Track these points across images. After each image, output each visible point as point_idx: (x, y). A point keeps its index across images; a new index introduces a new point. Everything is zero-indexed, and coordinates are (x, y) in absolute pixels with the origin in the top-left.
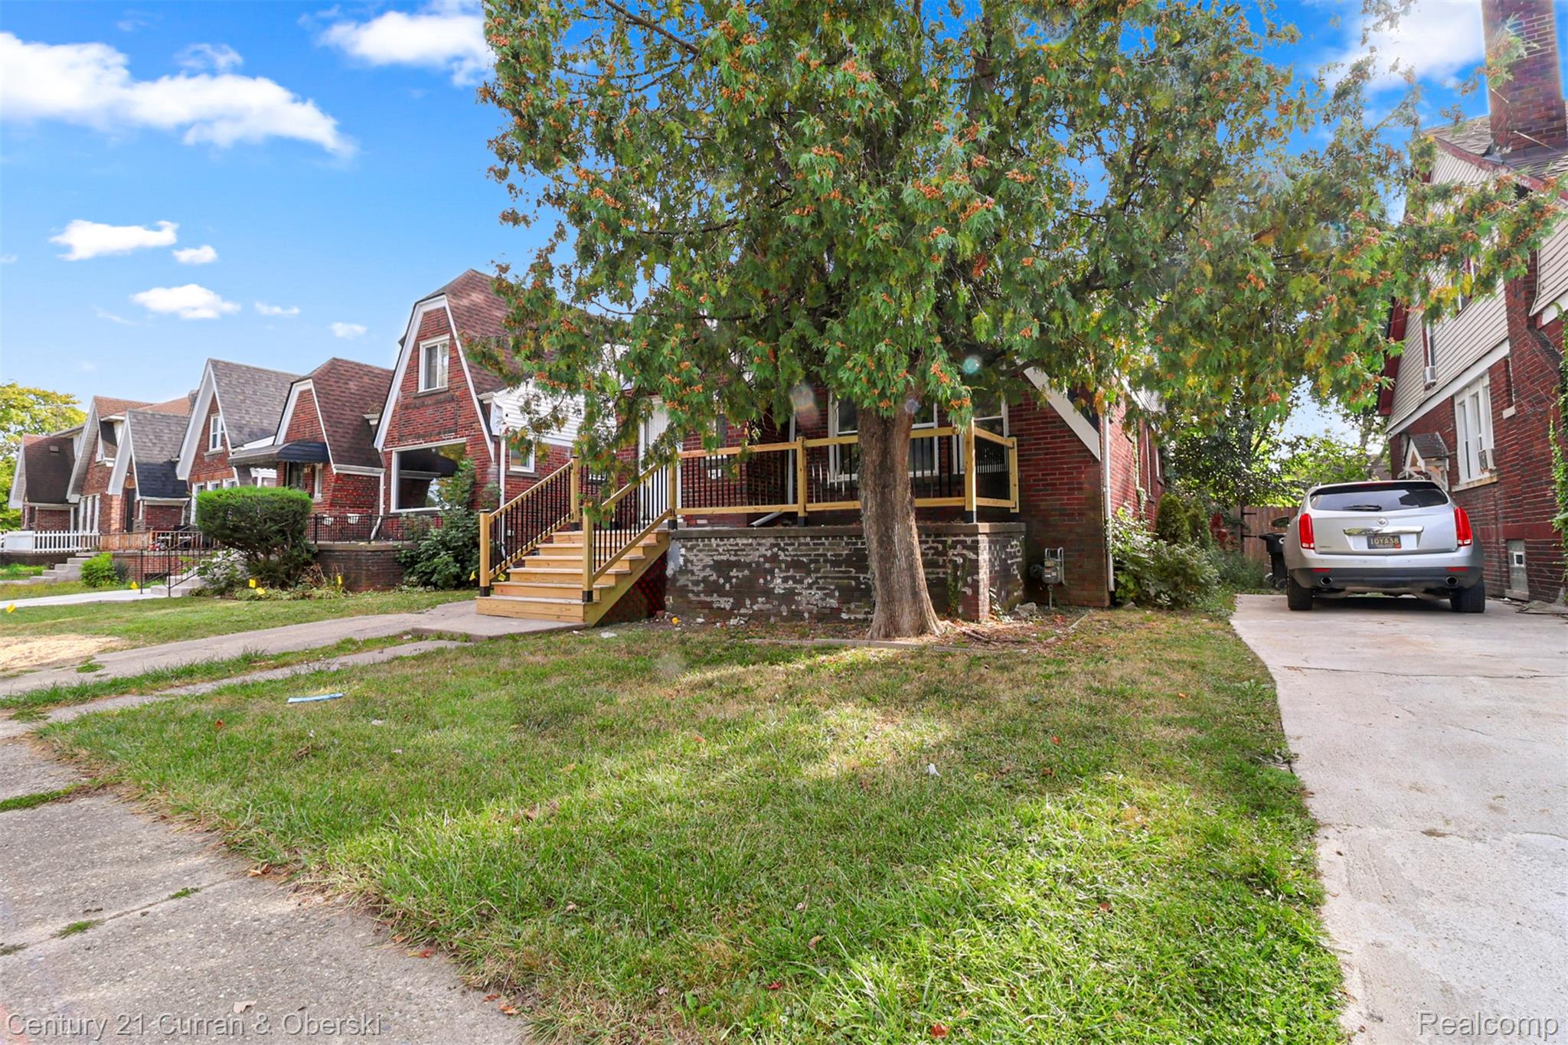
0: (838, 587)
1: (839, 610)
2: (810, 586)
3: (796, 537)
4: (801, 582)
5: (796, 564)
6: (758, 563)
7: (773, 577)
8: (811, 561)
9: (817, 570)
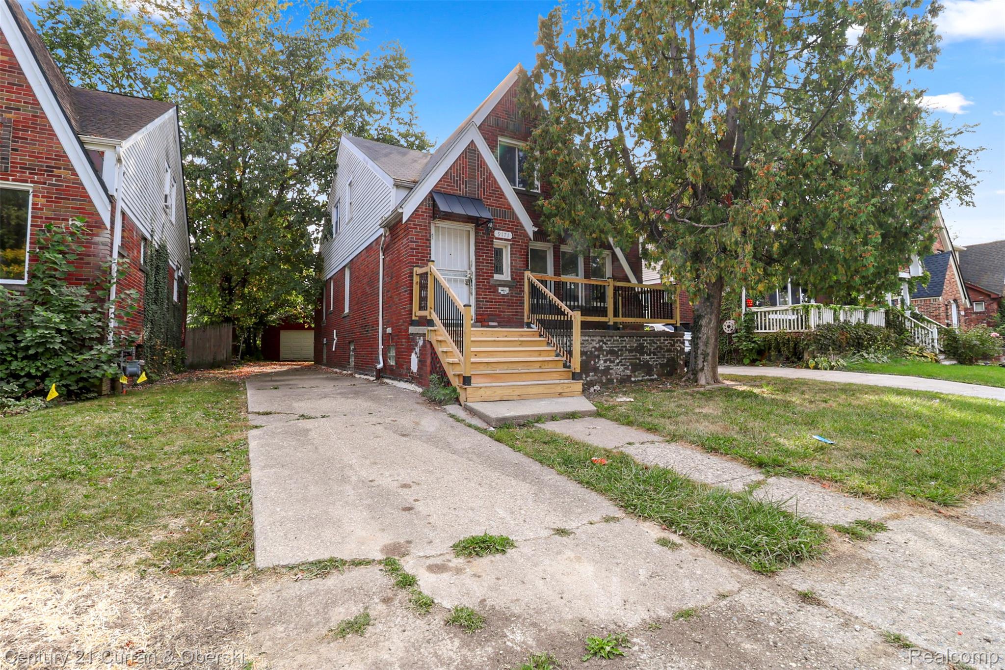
0: (631, 364)
1: (631, 376)
2: (618, 364)
3: (612, 337)
4: (613, 362)
5: (612, 352)
6: (591, 352)
7: (599, 360)
8: (619, 350)
9: (622, 355)
